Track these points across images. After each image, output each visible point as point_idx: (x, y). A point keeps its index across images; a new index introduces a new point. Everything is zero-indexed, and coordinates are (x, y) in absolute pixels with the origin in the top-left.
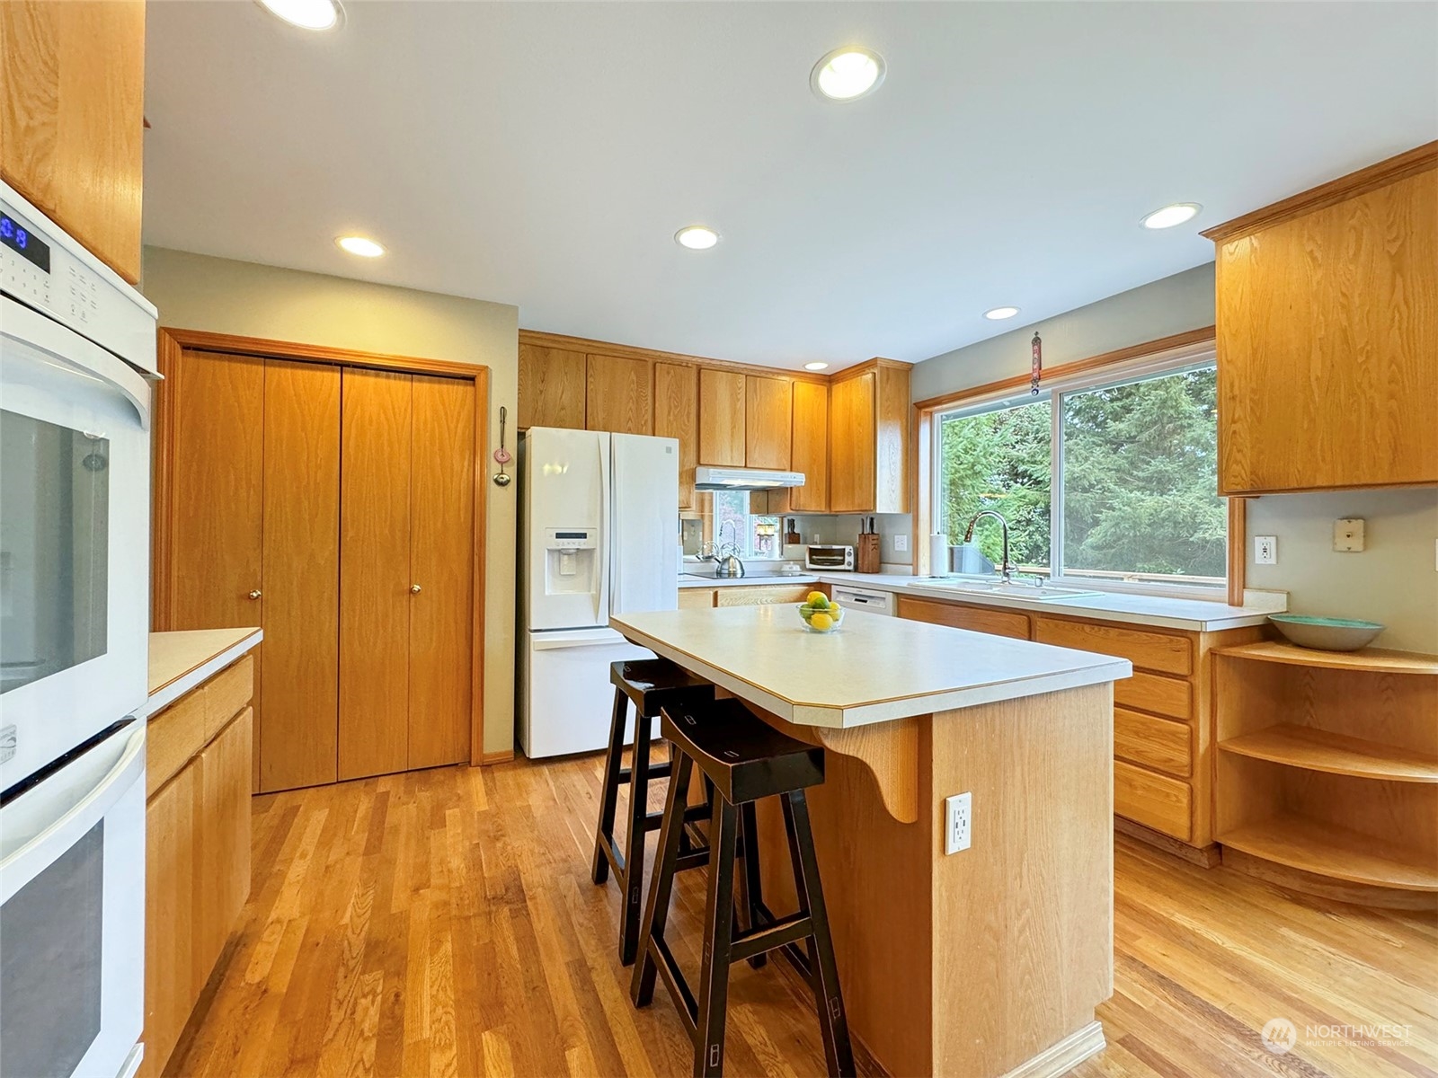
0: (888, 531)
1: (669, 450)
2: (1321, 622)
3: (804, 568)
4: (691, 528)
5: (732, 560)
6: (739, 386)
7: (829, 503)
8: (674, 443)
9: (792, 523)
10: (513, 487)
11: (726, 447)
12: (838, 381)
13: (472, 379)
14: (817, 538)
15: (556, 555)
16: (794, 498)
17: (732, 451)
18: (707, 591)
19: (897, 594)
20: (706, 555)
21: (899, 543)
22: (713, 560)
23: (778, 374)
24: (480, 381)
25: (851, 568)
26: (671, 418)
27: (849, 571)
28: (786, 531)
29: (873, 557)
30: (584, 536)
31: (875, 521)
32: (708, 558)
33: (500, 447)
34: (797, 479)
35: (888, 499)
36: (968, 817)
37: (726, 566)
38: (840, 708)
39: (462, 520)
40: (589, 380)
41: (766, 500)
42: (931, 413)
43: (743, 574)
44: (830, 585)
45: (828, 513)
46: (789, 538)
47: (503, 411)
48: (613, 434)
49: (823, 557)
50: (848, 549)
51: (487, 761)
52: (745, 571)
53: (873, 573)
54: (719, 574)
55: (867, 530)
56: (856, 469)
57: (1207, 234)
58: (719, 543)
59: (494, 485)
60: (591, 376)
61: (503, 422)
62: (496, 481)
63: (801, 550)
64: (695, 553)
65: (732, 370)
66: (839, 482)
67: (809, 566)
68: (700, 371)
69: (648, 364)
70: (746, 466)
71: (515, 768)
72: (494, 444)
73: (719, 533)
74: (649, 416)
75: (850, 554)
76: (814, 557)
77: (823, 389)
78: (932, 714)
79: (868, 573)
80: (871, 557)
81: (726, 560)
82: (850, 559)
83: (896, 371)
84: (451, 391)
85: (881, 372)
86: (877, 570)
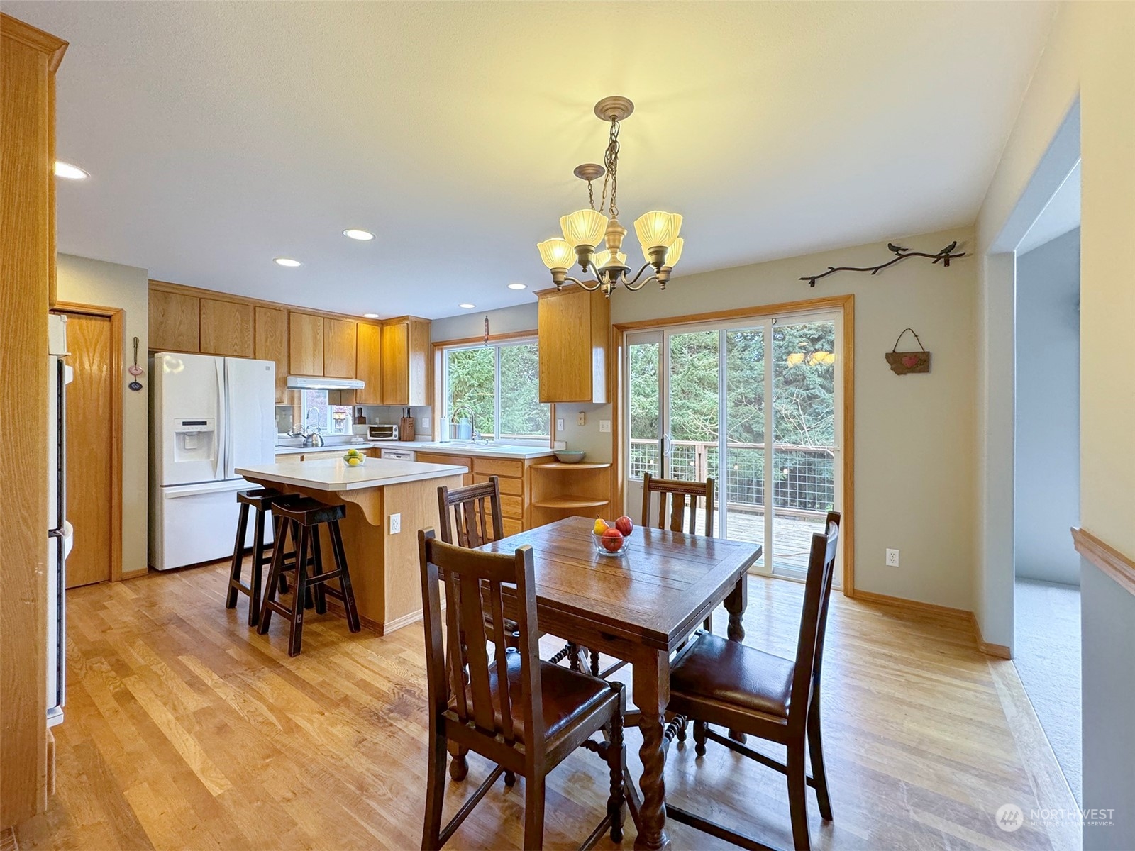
0: (419, 417)
1: (268, 368)
2: (573, 453)
3: (366, 439)
4: (285, 412)
5: (314, 436)
6: (319, 324)
7: (382, 399)
8: (272, 364)
9: (360, 411)
10: (144, 391)
11: (310, 364)
12: (387, 325)
13: (109, 317)
14: (377, 420)
15: (182, 436)
16: (358, 396)
17: (314, 366)
18: (296, 456)
19: (416, 452)
20: (296, 433)
21: (425, 423)
22: (301, 436)
23: (347, 318)
24: (115, 319)
25: (397, 438)
26: (268, 344)
27: (395, 440)
28: (356, 416)
29: (410, 430)
30: (205, 423)
31: (411, 410)
32: (297, 435)
33: (133, 364)
34: (359, 384)
35: (416, 398)
36: (399, 521)
37: (310, 440)
38: (346, 484)
39: (101, 413)
40: (202, 317)
41: (339, 397)
42: (442, 349)
43: (323, 444)
44: (380, 449)
45: (381, 404)
46: (359, 420)
47: (136, 340)
48: (226, 358)
49: (379, 432)
50: (395, 427)
51: (124, 577)
52: (324, 442)
53: (409, 441)
54: (305, 445)
55: (406, 415)
56: (398, 379)
57: (536, 293)
58: (307, 424)
59: (128, 390)
60: (204, 313)
61: (136, 347)
62: (130, 386)
63: (364, 428)
64: (287, 432)
65: (314, 314)
66: (388, 388)
67: (369, 438)
68: (290, 313)
69: (251, 309)
70: (324, 376)
71: (149, 578)
72: (129, 362)
73: (306, 417)
74: (251, 343)
75: (396, 430)
76: (373, 432)
77: (378, 329)
78: (383, 486)
79: (406, 441)
80: (408, 430)
81: (310, 436)
82: (395, 433)
83: (421, 323)
84: (89, 325)
85: (412, 325)
86: (413, 439)
